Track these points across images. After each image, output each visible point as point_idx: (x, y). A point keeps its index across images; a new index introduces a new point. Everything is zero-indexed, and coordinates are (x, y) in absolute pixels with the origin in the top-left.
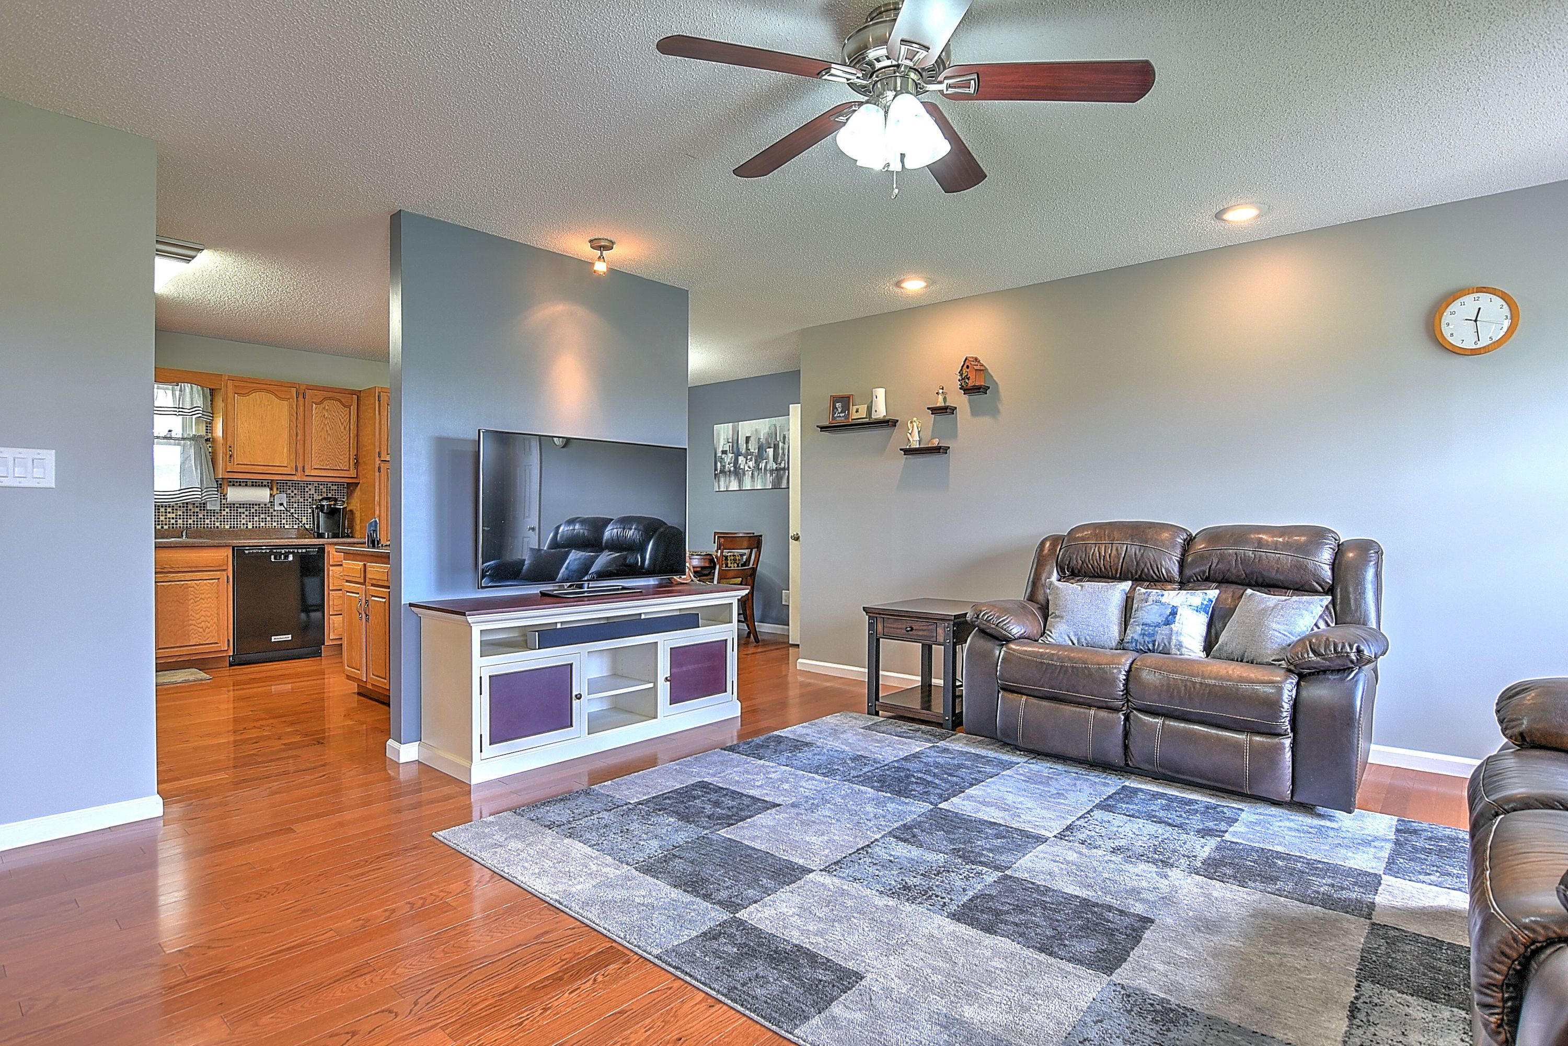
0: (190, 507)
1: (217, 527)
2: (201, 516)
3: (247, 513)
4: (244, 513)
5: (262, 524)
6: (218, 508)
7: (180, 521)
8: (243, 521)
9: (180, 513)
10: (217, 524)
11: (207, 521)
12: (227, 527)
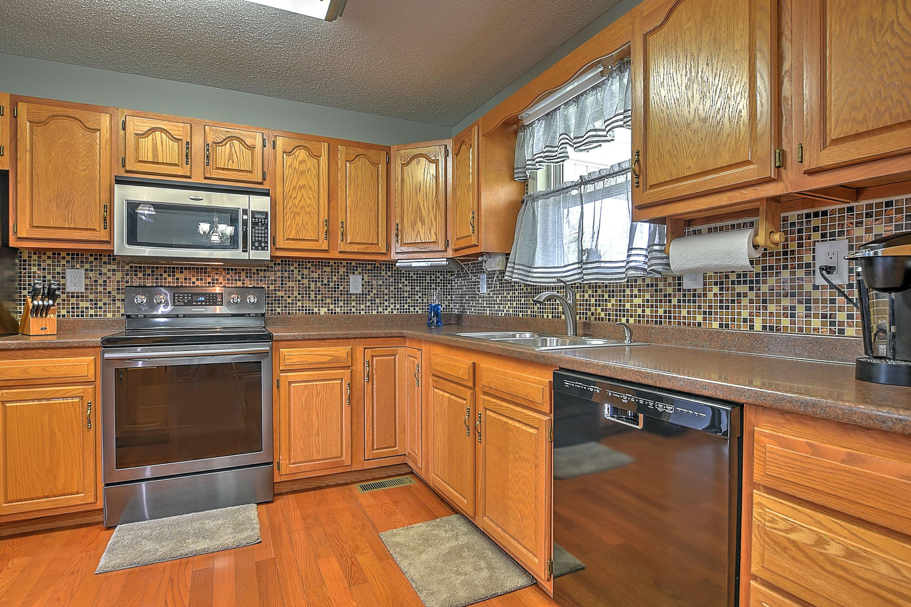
0: (661, 285)
1: (700, 324)
2: (675, 301)
3: (752, 295)
4: (745, 295)
5: (786, 322)
6: (699, 286)
7: (648, 311)
8: (745, 314)
9: (647, 296)
10: (699, 318)
11: (684, 312)
12: (716, 325)
